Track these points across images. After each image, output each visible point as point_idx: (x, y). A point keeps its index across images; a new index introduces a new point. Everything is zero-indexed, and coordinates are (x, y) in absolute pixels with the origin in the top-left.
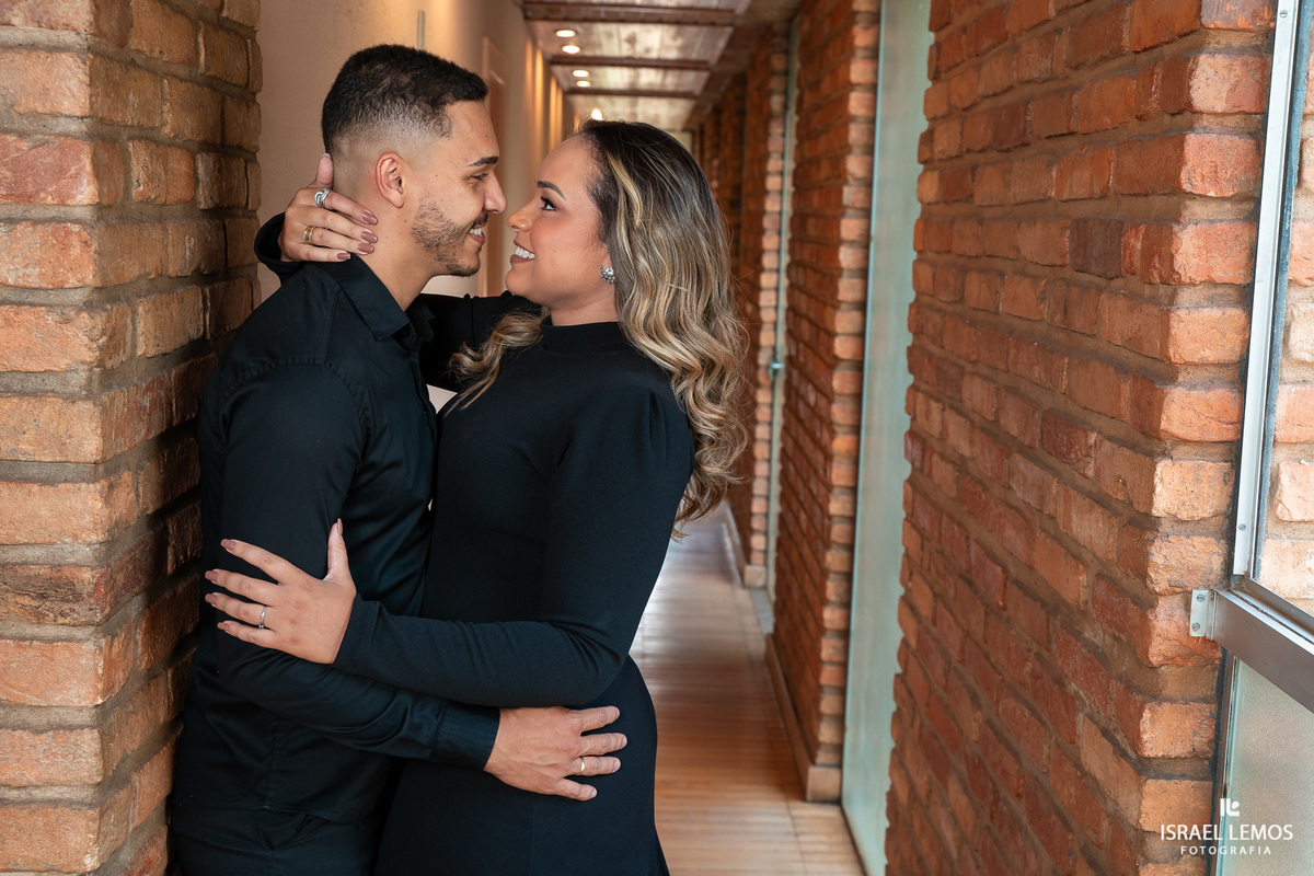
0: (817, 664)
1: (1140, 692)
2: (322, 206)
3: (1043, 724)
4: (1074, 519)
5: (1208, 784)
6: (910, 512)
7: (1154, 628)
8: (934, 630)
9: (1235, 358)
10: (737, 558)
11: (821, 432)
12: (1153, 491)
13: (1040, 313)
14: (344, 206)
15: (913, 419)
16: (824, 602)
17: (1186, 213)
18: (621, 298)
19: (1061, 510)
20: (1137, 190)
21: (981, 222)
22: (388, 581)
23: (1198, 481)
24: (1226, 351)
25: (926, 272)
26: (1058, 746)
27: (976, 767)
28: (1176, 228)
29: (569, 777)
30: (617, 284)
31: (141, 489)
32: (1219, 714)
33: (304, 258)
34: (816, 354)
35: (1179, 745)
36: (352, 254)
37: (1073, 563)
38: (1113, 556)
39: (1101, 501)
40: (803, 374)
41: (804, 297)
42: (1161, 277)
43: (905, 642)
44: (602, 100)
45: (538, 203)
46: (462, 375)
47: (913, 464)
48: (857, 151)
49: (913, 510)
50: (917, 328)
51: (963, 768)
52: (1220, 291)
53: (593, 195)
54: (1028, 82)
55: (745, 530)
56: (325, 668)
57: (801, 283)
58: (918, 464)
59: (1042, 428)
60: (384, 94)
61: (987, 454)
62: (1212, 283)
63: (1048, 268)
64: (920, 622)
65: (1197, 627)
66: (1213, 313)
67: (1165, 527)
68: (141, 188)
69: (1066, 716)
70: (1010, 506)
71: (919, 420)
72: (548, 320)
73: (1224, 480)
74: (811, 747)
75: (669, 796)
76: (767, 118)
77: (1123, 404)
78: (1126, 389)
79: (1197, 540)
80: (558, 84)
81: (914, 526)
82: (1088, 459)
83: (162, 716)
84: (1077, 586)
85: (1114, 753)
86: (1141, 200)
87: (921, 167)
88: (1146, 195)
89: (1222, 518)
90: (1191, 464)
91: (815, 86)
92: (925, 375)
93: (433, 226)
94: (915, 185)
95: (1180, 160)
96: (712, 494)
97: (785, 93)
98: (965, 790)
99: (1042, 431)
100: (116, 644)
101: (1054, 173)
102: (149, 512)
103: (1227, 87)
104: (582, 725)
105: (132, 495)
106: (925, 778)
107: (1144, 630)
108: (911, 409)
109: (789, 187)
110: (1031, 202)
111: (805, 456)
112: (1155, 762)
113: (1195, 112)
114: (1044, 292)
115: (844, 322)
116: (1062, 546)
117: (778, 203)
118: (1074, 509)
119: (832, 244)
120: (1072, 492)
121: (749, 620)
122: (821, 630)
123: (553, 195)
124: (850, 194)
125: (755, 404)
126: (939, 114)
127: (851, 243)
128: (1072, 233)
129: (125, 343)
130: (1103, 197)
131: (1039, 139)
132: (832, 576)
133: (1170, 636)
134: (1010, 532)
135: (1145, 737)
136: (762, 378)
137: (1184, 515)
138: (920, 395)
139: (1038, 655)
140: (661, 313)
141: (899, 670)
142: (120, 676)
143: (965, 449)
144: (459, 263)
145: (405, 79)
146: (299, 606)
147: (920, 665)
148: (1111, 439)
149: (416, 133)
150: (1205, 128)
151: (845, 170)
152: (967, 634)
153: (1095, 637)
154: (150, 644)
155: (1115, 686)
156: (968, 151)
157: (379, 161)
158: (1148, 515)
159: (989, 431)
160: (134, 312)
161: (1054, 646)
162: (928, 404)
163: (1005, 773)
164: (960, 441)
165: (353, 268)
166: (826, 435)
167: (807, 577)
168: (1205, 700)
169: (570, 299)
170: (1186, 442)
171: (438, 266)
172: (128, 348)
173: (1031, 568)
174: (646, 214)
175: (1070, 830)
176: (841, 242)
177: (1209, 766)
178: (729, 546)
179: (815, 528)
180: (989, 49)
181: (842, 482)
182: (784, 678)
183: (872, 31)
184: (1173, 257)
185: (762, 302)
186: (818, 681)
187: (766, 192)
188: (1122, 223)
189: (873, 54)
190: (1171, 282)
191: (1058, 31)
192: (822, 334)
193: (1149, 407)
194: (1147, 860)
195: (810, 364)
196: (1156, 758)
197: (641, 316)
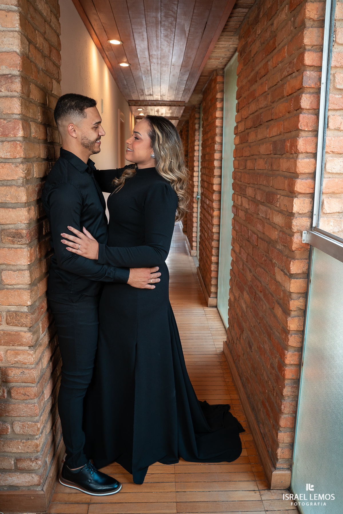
0: (210, 271)
1: (290, 258)
3: (267, 272)
4: (274, 218)
5: (307, 280)
6: (233, 226)
7: (293, 241)
8: (240, 255)
9: (313, 172)
10: (189, 249)
11: (210, 211)
12: (293, 206)
13: (265, 167)
15: (234, 202)
16: (212, 255)
17: (300, 135)
18: (156, 162)
19: (271, 216)
20: (288, 131)
21: (250, 147)
23: (304, 203)
24: (310, 170)
25: (237, 162)
26: (270, 277)
27: (251, 287)
28: (298, 138)
29: (148, 284)
30: (155, 159)
31: (36, 211)
32: (309, 262)
34: (209, 190)
35: (299, 270)
37: (274, 229)
38: (284, 225)
39: (281, 212)
40: (205, 197)
41: (205, 176)
42: (294, 151)
43: (233, 260)
46: (115, 185)
47: (234, 214)
48: (218, 135)
50: (234, 178)
51: (247, 289)
52: (309, 154)
53: (149, 135)
54: (261, 108)
55: (191, 241)
57: (204, 172)
58: (235, 213)
59: (266, 196)
61: (253, 207)
62: (307, 153)
63: (267, 155)
64: (236, 254)
65: (304, 240)
66: (307, 160)
67: (296, 215)
68: (34, 134)
69: (272, 269)
70: (258, 219)
71: (235, 201)
73: (311, 203)
74: (209, 293)
76: (194, 130)
77: (286, 186)
78: (286, 182)
79: (304, 218)
81: (235, 230)
82: (278, 202)
83: (44, 271)
84: (275, 235)
85: (284, 274)
86: (289, 133)
87: (235, 135)
88: (291, 132)
89: (310, 213)
90: (302, 199)
91: (207, 120)
92: (237, 190)
93: (86, 142)
94: (234, 140)
95: (299, 121)
96: (182, 214)
97: (199, 123)
98: (248, 294)
99: (266, 198)
100: (32, 250)
101: (268, 131)
102: (38, 218)
103: (309, 102)
104: (150, 271)
105: (34, 212)
106: (238, 294)
107: (291, 242)
108: (233, 200)
109: (201, 148)
110: (263, 139)
111: (206, 218)
113: (302, 109)
114: (266, 162)
115: (216, 181)
116: (271, 226)
117: (198, 153)
118: (274, 215)
119: (212, 160)
120: (274, 211)
121: (193, 264)
122: (211, 262)
123: (138, 135)
124: (217, 147)
125: (193, 207)
126: (239, 121)
127: (217, 160)
128: (273, 145)
129: (31, 173)
130: (280, 134)
131: (264, 123)
132: (214, 248)
133: (297, 243)
134: (258, 225)
135: (291, 269)
136: (194, 200)
137: (301, 212)
138: (236, 195)
139: (266, 256)
140: (167, 167)
141: (231, 268)
142: (33, 258)
143: (247, 207)
147: (236, 265)
148: (283, 196)
150: (304, 113)
151: (215, 140)
152: (248, 254)
153: (279, 247)
154: (40, 252)
155: (284, 258)
156: (247, 129)
158: (292, 213)
159: (253, 200)
160: (33, 166)
161: (269, 252)
162: (238, 197)
163: (258, 287)
164: (246, 205)
166: (212, 211)
167: (207, 250)
168: (306, 259)
169: (143, 162)
170: (301, 193)
172: (32, 174)
173: (264, 233)
174: (163, 140)
175: (273, 297)
176: (214, 159)
177: (307, 275)
178: (187, 246)
179: (209, 237)
180: (251, 102)
181: (216, 223)
182: (202, 277)
183: (222, 103)
184: (297, 146)
185: (194, 180)
186: (210, 276)
187: (195, 151)
188: (285, 140)
189: (222, 109)
190: (297, 153)
191: (268, 94)
192: (210, 185)
193: (292, 185)
194: (292, 299)
195: (207, 194)
196: (294, 274)
197: (162, 167)
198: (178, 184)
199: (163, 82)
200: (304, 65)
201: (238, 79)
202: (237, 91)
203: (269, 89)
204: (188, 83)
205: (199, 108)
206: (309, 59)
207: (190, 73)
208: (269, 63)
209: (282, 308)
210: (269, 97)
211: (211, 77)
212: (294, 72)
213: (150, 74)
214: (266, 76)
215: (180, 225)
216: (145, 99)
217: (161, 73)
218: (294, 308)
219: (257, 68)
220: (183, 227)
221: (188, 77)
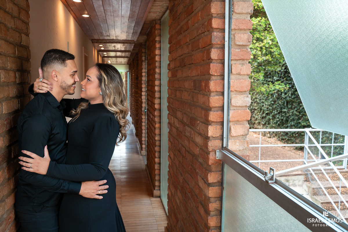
0: (155, 170)
1: (208, 171)
2: (41, 82)
3: (193, 178)
4: (196, 138)
5: (221, 187)
7: (210, 158)
8: (174, 161)
9: (222, 106)
10: (140, 150)
12: (208, 132)
13: (189, 98)
14: (46, 81)
15: (169, 120)
16: (155, 157)
17: (211, 78)
18: (103, 98)
19: (194, 136)
20: (203, 74)
21: (178, 81)
22: (58, 157)
23: (216, 129)
24: (220, 104)
25: (170, 91)
26: (195, 182)
27: (182, 188)
28: (210, 81)
29: (97, 195)
30: (103, 96)
32: (222, 174)
33: (38, 92)
34: (152, 108)
35: (215, 180)
36: (48, 91)
37: (196, 146)
38: (202, 145)
39: (200, 134)
40: (150, 112)
41: (149, 97)
43: (169, 164)
44: (110, 58)
45: (86, 80)
46: (73, 115)
48: (158, 68)
49: (170, 138)
50: (169, 102)
51: (180, 188)
52: (218, 93)
53: (97, 78)
54: (185, 54)
55: (141, 144)
56: (44, 175)
57: (149, 94)
58: (170, 129)
60: (53, 59)
61: (181, 126)
62: (217, 92)
63: (190, 90)
64: (172, 160)
65: (217, 157)
66: (217, 97)
67: (211, 138)
68: (3, 79)
69: (196, 176)
70: (185, 136)
72: (90, 103)
73: (221, 129)
74: (154, 186)
75: (126, 198)
76: (142, 61)
77: (203, 115)
78: (203, 112)
79: (217, 141)
80: (100, 56)
81: (170, 141)
82: (198, 126)
83: (12, 187)
84: (197, 151)
85: (204, 183)
86: (204, 76)
87: (168, 70)
89: (221, 136)
90: (215, 126)
91: (150, 55)
92: (170, 111)
93: (64, 85)
94: (167, 74)
95: (210, 68)
97: (145, 56)
98: (180, 192)
99: (190, 121)
101: (190, 71)
102: (7, 145)
103: (217, 55)
104: (99, 184)
105: (3, 142)
106: (174, 191)
107: (208, 159)
108: (168, 118)
109: (146, 75)
110: (186, 77)
111: (151, 128)
112: (211, 184)
113: (212, 59)
114: (189, 94)
115: (157, 101)
116: (194, 143)
117: (144, 79)
118: (196, 136)
119: (154, 86)
120: (195, 133)
121: (142, 162)
122: (155, 163)
123: (89, 78)
124: (157, 76)
125: (142, 118)
126: (171, 60)
127: (157, 86)
128: (193, 83)
130: (198, 76)
131: (187, 65)
132: (157, 152)
133: (213, 159)
134: (186, 141)
135: (209, 179)
136: (143, 113)
137: (214, 136)
138: (170, 115)
139: (191, 165)
140: (112, 102)
141: (169, 170)
143: (178, 126)
144: (70, 92)
145: (57, 56)
146: (38, 163)
147: (172, 168)
148: (201, 122)
149: (60, 67)
150: (214, 62)
151: (156, 71)
152: (180, 162)
153: (200, 160)
154: (8, 172)
155: (204, 170)
156: (176, 67)
157: (52, 72)
158: (208, 136)
159: (181, 122)
160: (2, 105)
161: (194, 163)
162: (171, 117)
163: (187, 188)
164: (177, 124)
165: (48, 94)
166: (154, 124)
167: (152, 153)
168: (220, 171)
169: (93, 99)
170: (214, 122)
171: (66, 93)
173: (190, 148)
174: (108, 81)
175: (198, 198)
176: (155, 86)
177: (221, 184)
178: (138, 147)
179: (153, 143)
180: (178, 48)
181: (158, 133)
182: (149, 173)
183: (159, 44)
184: (209, 87)
185: (142, 98)
186: (155, 173)
187: (142, 76)
188: (201, 80)
189: (160, 49)
190: (210, 91)
191: (189, 44)
192: (153, 104)
193: (207, 116)
194: (210, 202)
195: (151, 110)
196: (211, 183)
197: (107, 102)
198: (120, 114)
199: (116, 27)
200: (212, 28)
201: (169, 29)
202: (169, 38)
203: (190, 40)
204: (135, 28)
205: (145, 45)
206: (215, 23)
207: (136, 22)
208: (189, 22)
209: (204, 208)
210: (190, 46)
211: (152, 25)
212: (206, 32)
213: (106, 22)
214: (188, 31)
215: (133, 130)
216: (104, 39)
217: (114, 21)
218: (212, 209)
219: (182, 24)
220: (135, 132)
221: (135, 25)
